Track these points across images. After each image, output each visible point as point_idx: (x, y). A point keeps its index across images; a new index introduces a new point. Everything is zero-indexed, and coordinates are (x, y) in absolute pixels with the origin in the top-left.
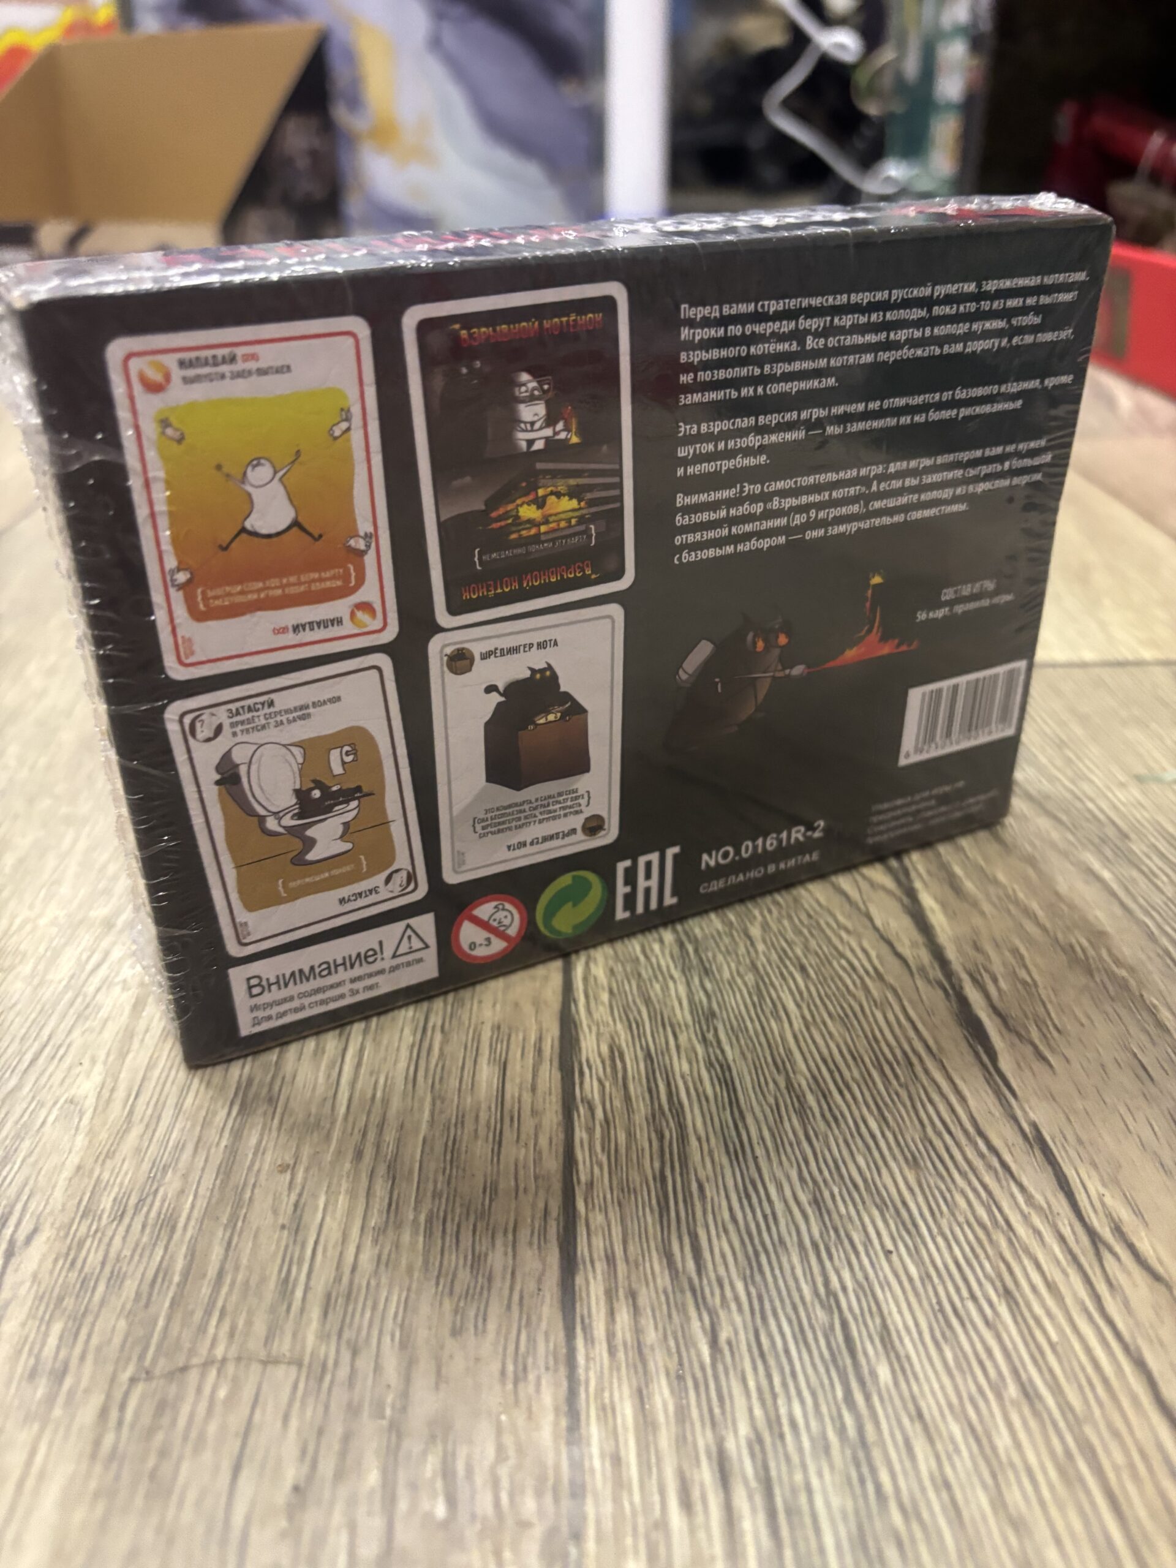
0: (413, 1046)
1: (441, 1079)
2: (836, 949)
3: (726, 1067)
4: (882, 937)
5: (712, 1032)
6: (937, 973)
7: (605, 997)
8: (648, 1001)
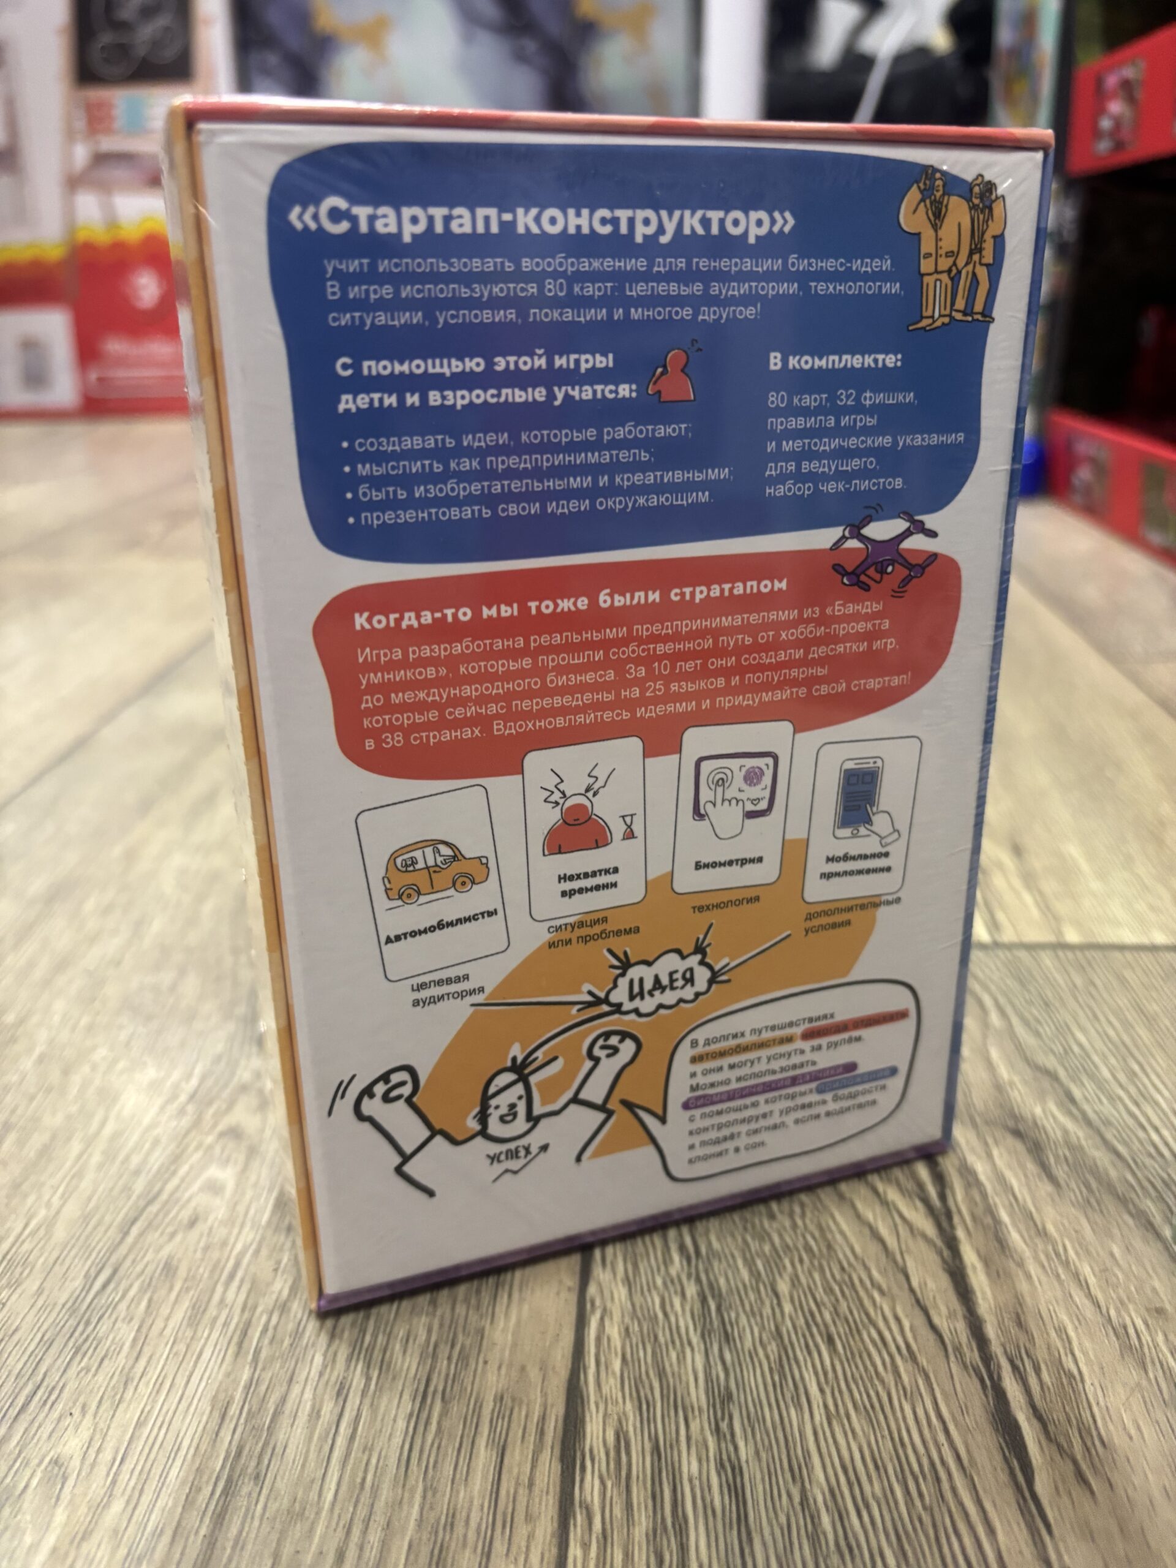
0: (411, 1415)
1: (436, 1462)
2: (867, 1315)
3: (737, 1470)
4: (918, 1301)
5: (726, 1420)
6: (973, 1355)
7: (617, 1365)
8: (661, 1374)
